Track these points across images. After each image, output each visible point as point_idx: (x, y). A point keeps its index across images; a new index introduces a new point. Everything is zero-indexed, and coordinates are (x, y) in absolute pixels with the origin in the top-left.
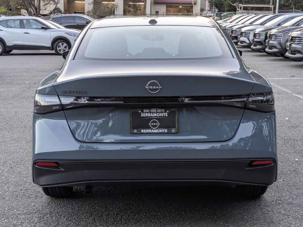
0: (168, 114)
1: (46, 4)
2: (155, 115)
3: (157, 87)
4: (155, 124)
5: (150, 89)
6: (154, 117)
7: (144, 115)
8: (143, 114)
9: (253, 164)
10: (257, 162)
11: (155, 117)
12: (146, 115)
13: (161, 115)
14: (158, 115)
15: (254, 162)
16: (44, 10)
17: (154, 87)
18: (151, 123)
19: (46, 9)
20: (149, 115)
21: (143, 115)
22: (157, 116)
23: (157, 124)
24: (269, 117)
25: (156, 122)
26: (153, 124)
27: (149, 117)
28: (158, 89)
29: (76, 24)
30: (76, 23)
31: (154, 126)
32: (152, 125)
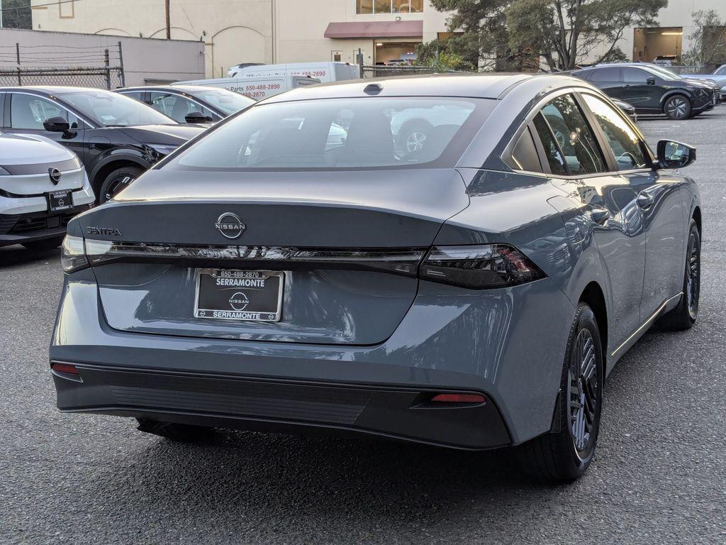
0: (266, 281)
1: (589, 42)
2: (242, 283)
3: (236, 227)
4: (240, 301)
5: (224, 230)
6: (240, 286)
7: (222, 282)
8: (220, 280)
9: (436, 399)
10: (443, 395)
11: (242, 286)
12: (226, 283)
13: (253, 283)
14: (248, 283)
15: (439, 396)
16: (583, 54)
17: (231, 227)
18: (234, 298)
19: (587, 53)
20: (231, 283)
21: (220, 282)
22: (245, 286)
23: (243, 302)
24: (499, 297)
25: (242, 298)
26: (236, 301)
27: (231, 286)
28: (238, 230)
29: (624, 85)
30: (624, 82)
31: (238, 306)
32: (234, 304)
